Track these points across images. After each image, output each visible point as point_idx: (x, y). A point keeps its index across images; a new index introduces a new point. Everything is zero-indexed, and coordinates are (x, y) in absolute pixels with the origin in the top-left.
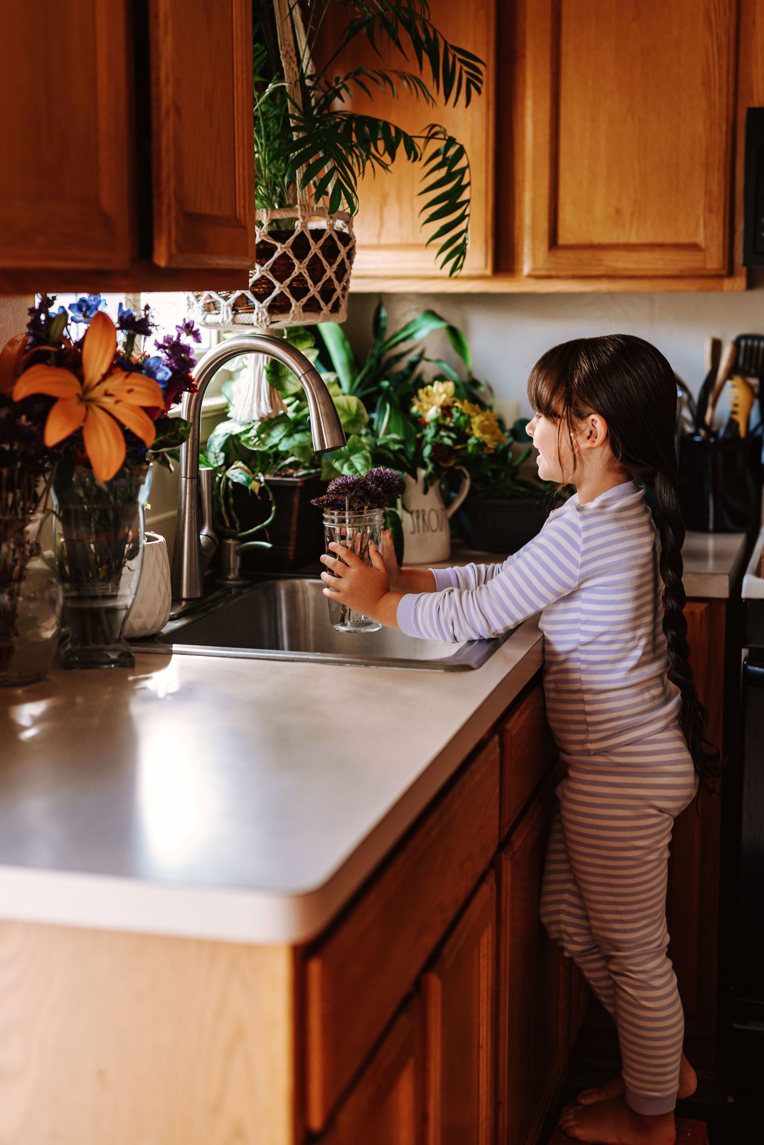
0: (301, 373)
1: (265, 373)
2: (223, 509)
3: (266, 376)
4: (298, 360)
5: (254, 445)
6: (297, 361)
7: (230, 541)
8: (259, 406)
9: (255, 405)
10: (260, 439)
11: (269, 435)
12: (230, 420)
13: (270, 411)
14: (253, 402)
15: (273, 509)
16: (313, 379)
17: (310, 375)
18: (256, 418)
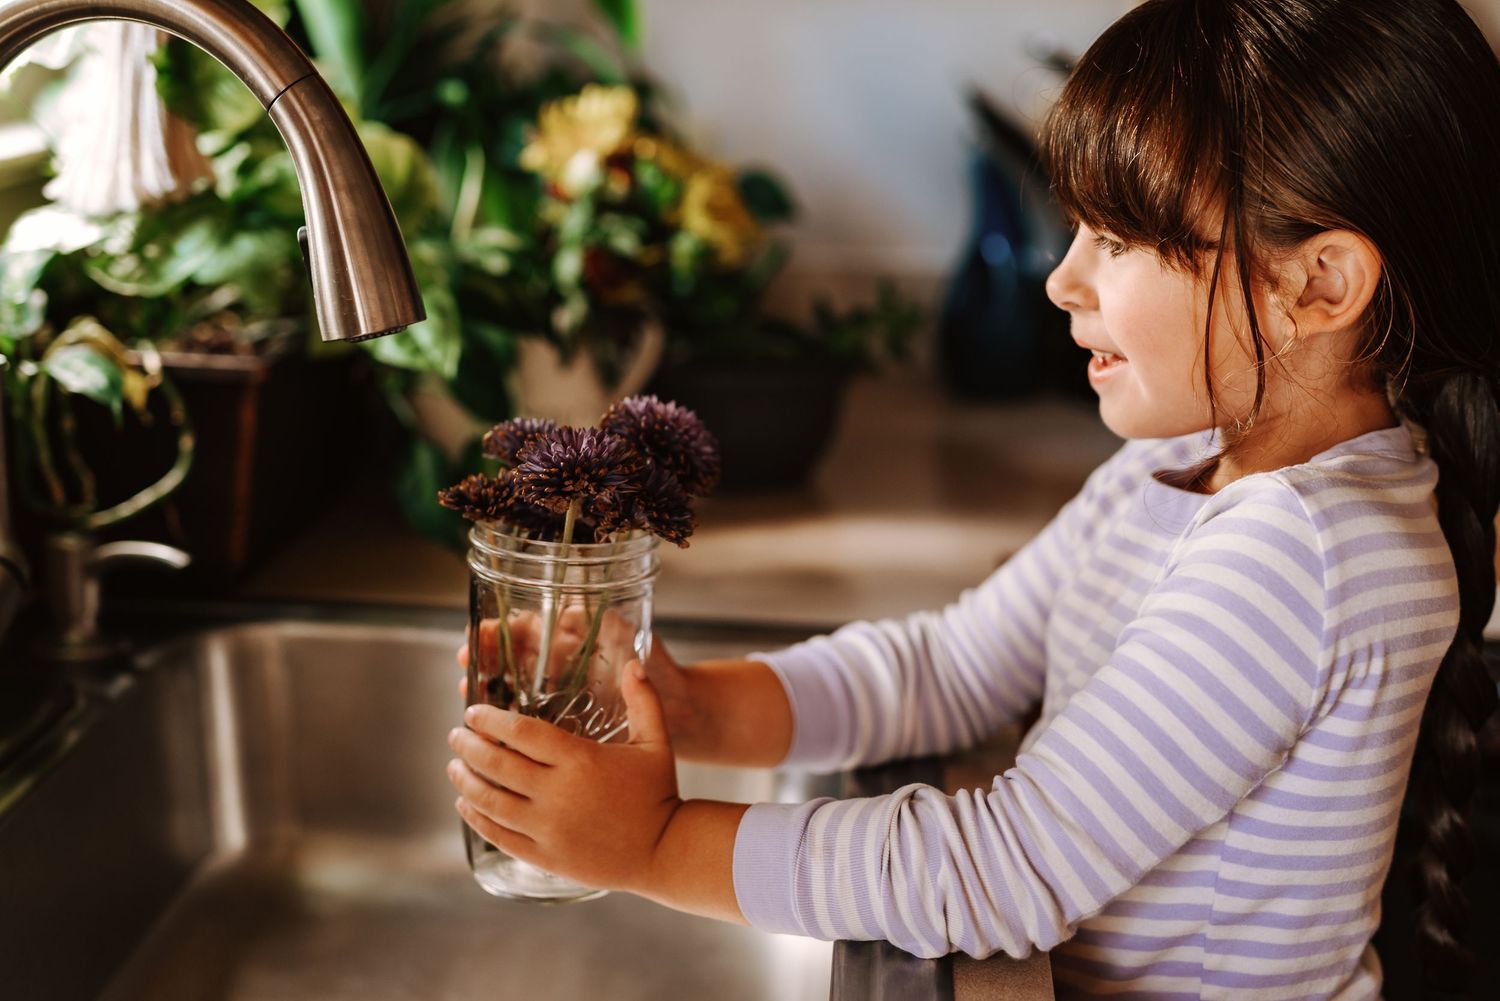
0: (274, 87)
1: (150, 75)
2: (45, 456)
3: (156, 84)
4: (262, 47)
5: (127, 279)
6: (260, 51)
7: (70, 542)
8: (136, 168)
9: (126, 168)
10: (143, 261)
11: (168, 251)
12: (52, 206)
13: (170, 184)
14: (117, 160)
15: (187, 443)
16: (311, 109)
17: (303, 96)
18: (129, 202)
